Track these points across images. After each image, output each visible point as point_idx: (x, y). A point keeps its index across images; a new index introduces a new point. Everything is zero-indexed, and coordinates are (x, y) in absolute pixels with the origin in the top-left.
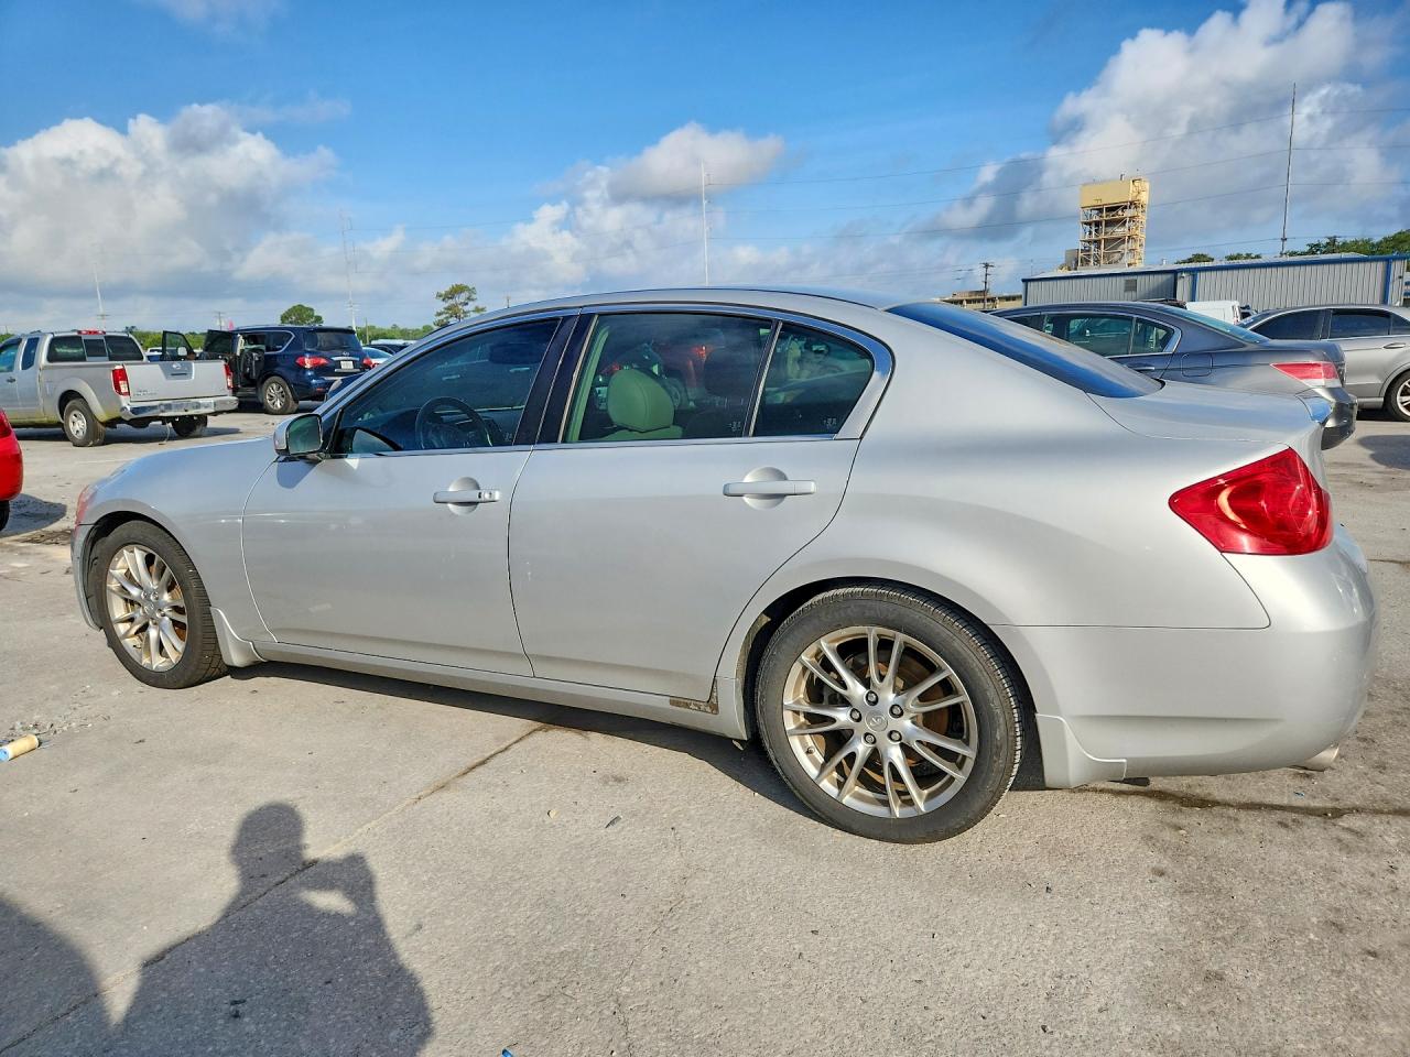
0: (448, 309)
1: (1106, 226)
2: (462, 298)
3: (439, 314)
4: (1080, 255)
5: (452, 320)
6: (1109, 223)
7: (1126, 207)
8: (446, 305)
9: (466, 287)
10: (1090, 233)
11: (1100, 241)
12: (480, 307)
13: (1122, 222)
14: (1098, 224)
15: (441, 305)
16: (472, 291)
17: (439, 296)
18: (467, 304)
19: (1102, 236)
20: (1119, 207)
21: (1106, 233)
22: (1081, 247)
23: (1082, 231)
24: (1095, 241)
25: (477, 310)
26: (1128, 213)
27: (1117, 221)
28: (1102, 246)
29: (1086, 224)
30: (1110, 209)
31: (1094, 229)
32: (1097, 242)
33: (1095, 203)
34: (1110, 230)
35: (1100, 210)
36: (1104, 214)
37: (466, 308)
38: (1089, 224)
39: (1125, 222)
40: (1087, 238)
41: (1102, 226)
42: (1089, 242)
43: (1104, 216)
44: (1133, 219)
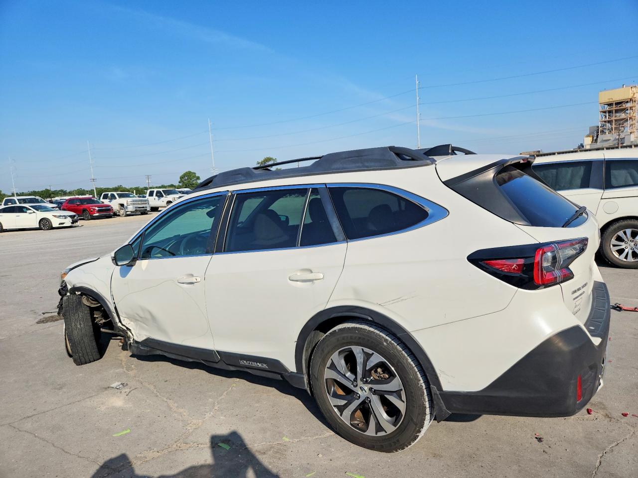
1: (615, 113)
2: (269, 163)
4: (600, 129)
6: (617, 111)
7: (627, 102)
10: (606, 117)
11: (612, 121)
13: (624, 110)
14: (610, 112)
17: (259, 163)
19: (613, 118)
20: (623, 102)
21: (615, 116)
22: (600, 125)
24: (609, 122)
26: (629, 105)
27: (622, 110)
28: (614, 124)
29: (603, 112)
30: (617, 104)
31: (607, 115)
33: (608, 101)
34: (618, 115)
35: (610, 105)
36: (614, 106)
38: (605, 112)
39: (628, 110)
40: (603, 120)
41: (612, 113)
42: (605, 122)
43: (614, 108)
44: (631, 108)
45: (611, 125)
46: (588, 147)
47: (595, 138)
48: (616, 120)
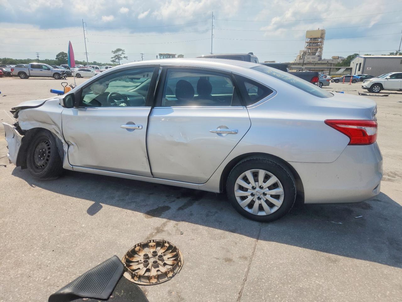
0: (116, 56)
1: (313, 44)
2: (120, 53)
3: (112, 58)
5: (117, 60)
6: (313, 43)
7: (319, 38)
8: (115, 55)
9: (121, 49)
12: (126, 56)
15: (113, 55)
16: (123, 51)
17: (113, 52)
18: (121, 55)
20: (317, 38)
21: (313, 46)
22: (305, 50)
24: (309, 48)
25: (125, 57)
26: (320, 40)
27: (316, 43)
29: (306, 42)
30: (315, 39)
31: (309, 45)
34: (313, 45)
35: (311, 39)
36: (313, 40)
37: (121, 56)
38: (308, 43)
39: (319, 43)
40: (307, 47)
41: (311, 43)
44: (321, 42)
45: (310, 50)
47: (301, 57)
48: (312, 48)
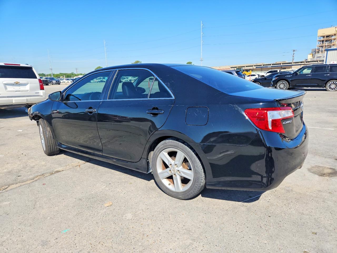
4: (317, 50)
6: (326, 41)
7: (332, 36)
11: (323, 46)
14: (323, 41)
19: (324, 45)
20: (330, 36)
22: (317, 48)
23: (317, 43)
24: (322, 46)
27: (329, 40)
28: (324, 48)
29: (319, 41)
30: (327, 36)
31: (321, 43)
32: (322, 47)
33: (322, 35)
34: (327, 43)
35: (324, 37)
38: (320, 41)
39: (332, 40)
40: (319, 45)
42: (320, 46)
43: (325, 39)
44: (334, 39)
46: (310, 60)
47: (313, 56)
